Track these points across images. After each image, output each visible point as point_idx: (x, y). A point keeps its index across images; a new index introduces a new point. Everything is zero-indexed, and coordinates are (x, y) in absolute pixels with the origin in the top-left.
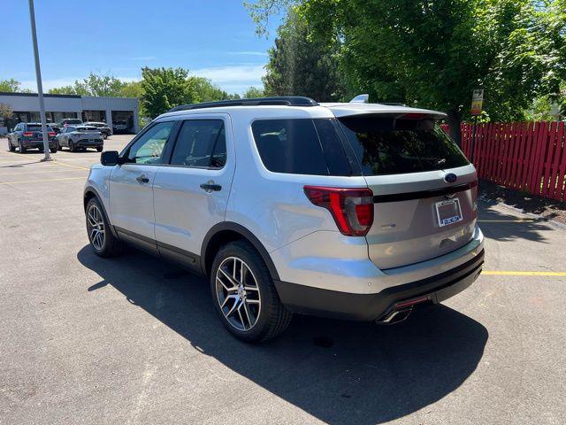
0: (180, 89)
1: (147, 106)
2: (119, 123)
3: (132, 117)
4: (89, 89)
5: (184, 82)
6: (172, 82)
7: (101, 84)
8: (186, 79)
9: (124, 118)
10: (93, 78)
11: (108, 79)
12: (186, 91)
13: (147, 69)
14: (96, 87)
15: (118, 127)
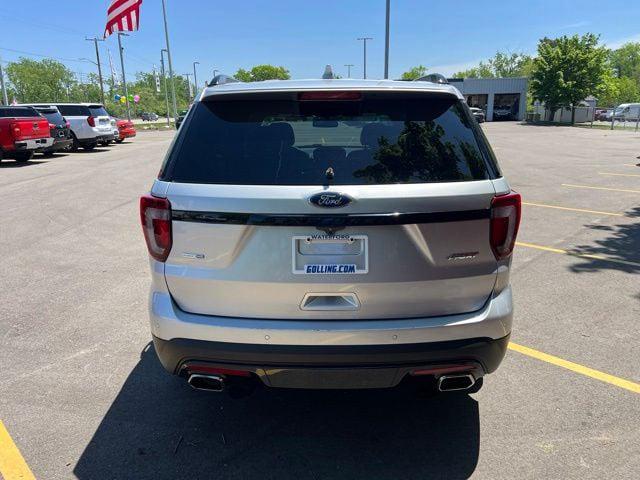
0: (585, 61)
1: (536, 86)
2: (502, 108)
3: (518, 101)
4: (493, 71)
5: (590, 52)
6: (573, 53)
7: (507, 64)
8: (596, 48)
9: (510, 103)
10: (499, 56)
11: (516, 56)
12: (592, 63)
13: (546, 40)
14: (499, 68)
15: (499, 113)
